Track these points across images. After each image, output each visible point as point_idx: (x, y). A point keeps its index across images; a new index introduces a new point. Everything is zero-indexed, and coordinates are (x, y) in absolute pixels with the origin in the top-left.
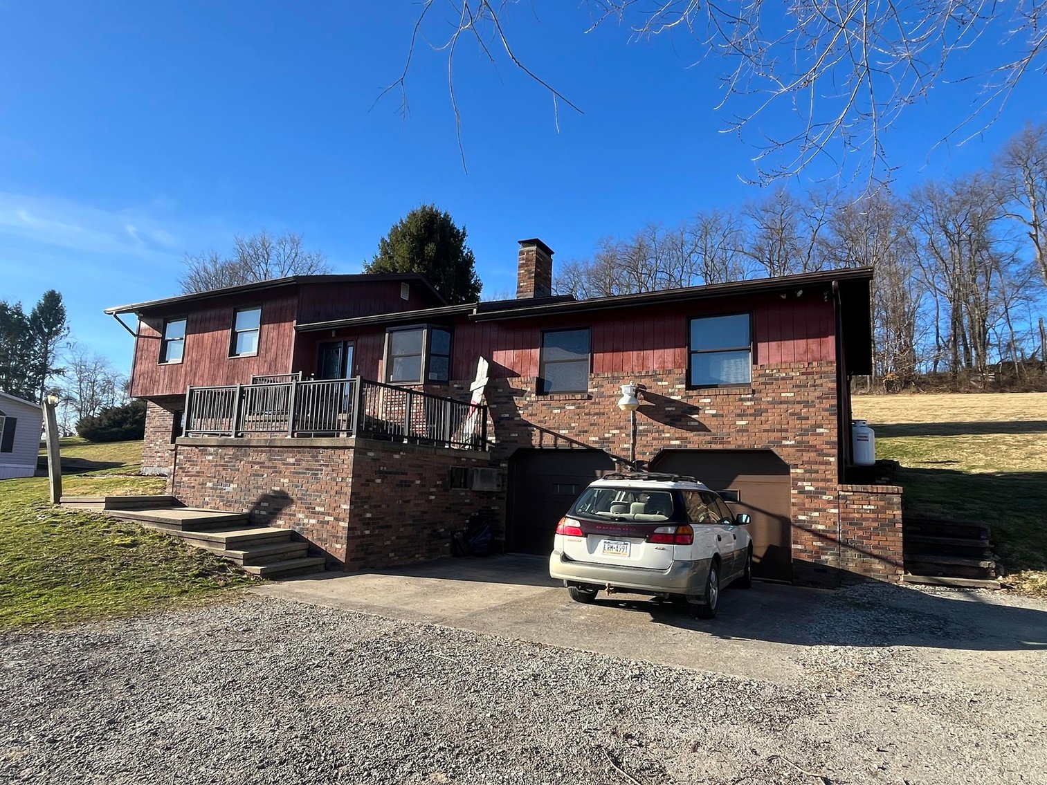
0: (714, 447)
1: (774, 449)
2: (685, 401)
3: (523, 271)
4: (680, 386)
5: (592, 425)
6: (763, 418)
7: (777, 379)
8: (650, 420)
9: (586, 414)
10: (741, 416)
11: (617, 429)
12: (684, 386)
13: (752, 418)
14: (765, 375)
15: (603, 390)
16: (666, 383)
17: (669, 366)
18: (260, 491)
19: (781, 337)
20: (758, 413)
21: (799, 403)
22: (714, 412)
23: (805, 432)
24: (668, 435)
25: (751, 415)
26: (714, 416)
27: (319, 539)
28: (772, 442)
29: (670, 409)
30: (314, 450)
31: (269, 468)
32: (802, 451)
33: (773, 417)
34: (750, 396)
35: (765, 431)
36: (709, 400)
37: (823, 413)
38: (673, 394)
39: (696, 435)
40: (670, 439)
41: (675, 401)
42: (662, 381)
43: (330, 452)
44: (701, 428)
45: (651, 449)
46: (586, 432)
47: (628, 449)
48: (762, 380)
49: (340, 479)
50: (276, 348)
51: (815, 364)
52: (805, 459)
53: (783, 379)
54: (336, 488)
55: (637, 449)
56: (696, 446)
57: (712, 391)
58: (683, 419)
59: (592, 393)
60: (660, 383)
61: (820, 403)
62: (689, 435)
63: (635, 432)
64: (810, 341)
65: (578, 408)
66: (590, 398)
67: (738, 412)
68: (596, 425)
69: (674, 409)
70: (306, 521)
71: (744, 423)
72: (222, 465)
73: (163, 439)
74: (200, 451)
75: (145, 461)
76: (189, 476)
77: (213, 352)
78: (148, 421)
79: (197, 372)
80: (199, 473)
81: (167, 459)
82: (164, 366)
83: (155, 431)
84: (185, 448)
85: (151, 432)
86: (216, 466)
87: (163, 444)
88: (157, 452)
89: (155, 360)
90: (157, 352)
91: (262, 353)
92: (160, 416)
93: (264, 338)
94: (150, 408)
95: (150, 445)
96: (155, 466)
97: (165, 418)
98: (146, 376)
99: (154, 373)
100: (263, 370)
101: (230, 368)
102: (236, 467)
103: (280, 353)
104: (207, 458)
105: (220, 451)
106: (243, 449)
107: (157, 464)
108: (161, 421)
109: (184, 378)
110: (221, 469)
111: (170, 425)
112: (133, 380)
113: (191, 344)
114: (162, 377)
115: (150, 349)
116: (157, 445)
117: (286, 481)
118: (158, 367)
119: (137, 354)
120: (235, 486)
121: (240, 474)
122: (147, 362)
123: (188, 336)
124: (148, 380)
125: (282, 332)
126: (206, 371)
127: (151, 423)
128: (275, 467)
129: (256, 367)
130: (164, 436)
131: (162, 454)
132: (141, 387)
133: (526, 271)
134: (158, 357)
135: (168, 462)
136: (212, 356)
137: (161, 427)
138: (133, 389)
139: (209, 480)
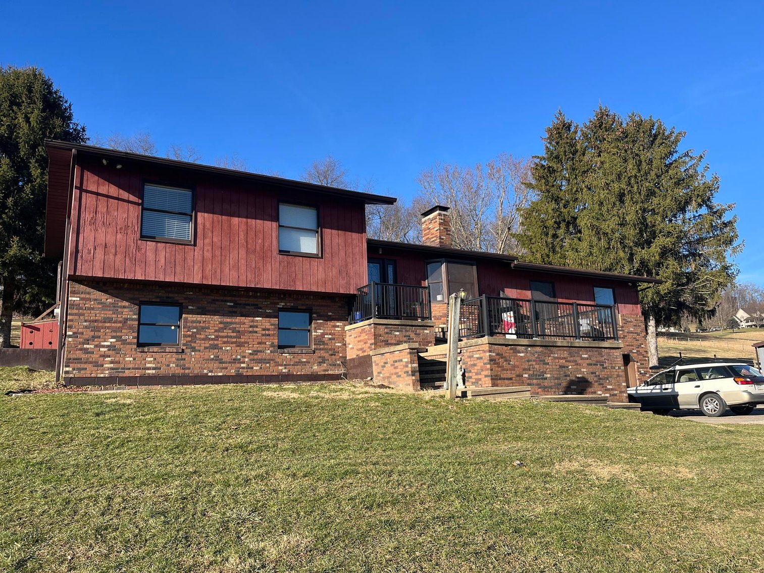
1: (631, 354)
6: (626, 340)
7: (628, 322)
14: (623, 319)
18: (568, 378)
19: (624, 303)
21: (636, 333)
23: (638, 347)
25: (623, 338)
28: (630, 351)
30: (599, 349)
31: (571, 361)
32: (639, 355)
33: (629, 339)
35: (627, 345)
49: (618, 368)
50: (344, 255)
51: (638, 316)
53: (630, 322)
54: (617, 373)
64: (633, 305)
72: (534, 361)
73: (118, 338)
74: (511, 349)
75: (74, 369)
76: (504, 370)
77: (250, 241)
78: (75, 311)
79: (225, 261)
80: (514, 366)
81: (131, 366)
82: (154, 243)
83: (96, 327)
84: (496, 346)
85: (86, 327)
86: (528, 361)
87: (118, 345)
88: (104, 356)
89: (129, 232)
90: (135, 221)
91: (327, 255)
92: (105, 306)
93: (327, 242)
94: (77, 293)
95: (85, 346)
96: (102, 375)
97: (119, 310)
98: (113, 251)
99: (132, 248)
100: (331, 274)
101: (282, 264)
102: (546, 361)
103: (350, 260)
104: (519, 355)
105: (529, 349)
106: (549, 348)
107: (107, 372)
108: (109, 314)
109: (200, 264)
110: (534, 363)
111: (132, 320)
112: (77, 251)
113: (208, 225)
114: (150, 256)
115: (116, 214)
116: (103, 346)
117: (585, 370)
118: (139, 242)
119: (82, 215)
120: (549, 376)
121: (551, 367)
122: (110, 230)
123: (199, 214)
124: (119, 256)
125: (350, 241)
126: (243, 262)
127: (83, 315)
128: (576, 361)
129: (321, 269)
130: (118, 334)
131: (117, 359)
132: (102, 264)
133: (444, 228)
134: (137, 228)
135: (133, 369)
136: (249, 246)
137: (109, 322)
138: (79, 265)
139: (524, 372)
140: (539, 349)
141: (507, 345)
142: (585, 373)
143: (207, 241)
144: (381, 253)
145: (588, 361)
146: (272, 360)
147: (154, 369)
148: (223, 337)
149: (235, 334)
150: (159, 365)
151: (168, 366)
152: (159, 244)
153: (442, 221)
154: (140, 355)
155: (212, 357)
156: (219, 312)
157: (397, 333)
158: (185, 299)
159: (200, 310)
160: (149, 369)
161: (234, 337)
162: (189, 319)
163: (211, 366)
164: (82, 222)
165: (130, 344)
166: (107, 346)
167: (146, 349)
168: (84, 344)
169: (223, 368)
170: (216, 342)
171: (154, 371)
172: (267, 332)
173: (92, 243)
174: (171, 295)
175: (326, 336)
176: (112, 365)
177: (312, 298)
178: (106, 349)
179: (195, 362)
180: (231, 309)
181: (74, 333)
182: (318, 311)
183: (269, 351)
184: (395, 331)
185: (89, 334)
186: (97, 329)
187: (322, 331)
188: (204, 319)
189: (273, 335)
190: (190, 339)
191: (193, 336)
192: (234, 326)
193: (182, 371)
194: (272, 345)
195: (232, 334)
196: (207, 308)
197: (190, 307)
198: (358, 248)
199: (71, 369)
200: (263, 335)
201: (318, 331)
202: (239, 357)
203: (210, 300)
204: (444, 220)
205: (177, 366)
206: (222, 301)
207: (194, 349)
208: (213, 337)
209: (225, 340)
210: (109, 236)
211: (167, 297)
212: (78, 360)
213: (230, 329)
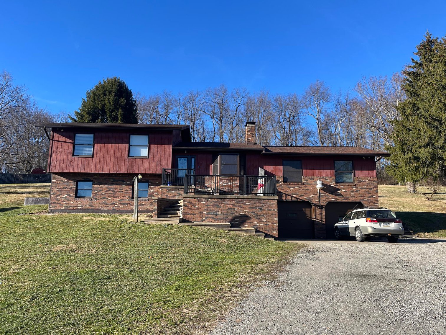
0: (345, 201)
1: (362, 202)
2: (335, 187)
3: (249, 134)
4: (334, 182)
5: (305, 193)
6: (358, 193)
7: (362, 182)
8: (324, 192)
9: (303, 190)
10: (352, 192)
11: (314, 195)
12: (335, 182)
13: (356, 193)
14: (358, 180)
15: (308, 182)
16: (329, 181)
17: (329, 175)
18: (234, 215)
19: (362, 170)
20: (357, 191)
21: (368, 189)
22: (344, 190)
23: (370, 197)
24: (331, 197)
26: (344, 191)
27: (265, 231)
28: (362, 200)
29: (331, 189)
30: (259, 200)
31: (237, 206)
32: (369, 202)
33: (361, 192)
34: (355, 186)
35: (359, 196)
36: (343, 187)
37: (374, 192)
38: (331, 184)
39: (339, 197)
40: (331, 198)
41: (332, 186)
42: (328, 180)
43: (266, 201)
44: (341, 195)
45: (326, 202)
46: (303, 196)
47: (318, 202)
48: (358, 181)
49: (272, 210)
50: (160, 156)
51: (372, 178)
52: (370, 205)
53: (363, 182)
54: (271, 213)
55: (321, 202)
56: (340, 201)
57: (344, 184)
58: (335, 192)
59: (304, 183)
60: (327, 181)
61: (374, 189)
62: (337, 197)
63: (320, 196)
64: (369, 171)
65: (299, 187)
66: (304, 184)
67: (351, 191)
68: (306, 193)
69: (332, 189)
70: (258, 224)
71: (353, 194)
72: (211, 206)
73: (68, 195)
74: (197, 200)
75: (53, 206)
76: (192, 210)
77: (116, 154)
78: (54, 185)
79: (105, 163)
80: (198, 208)
81: (72, 205)
82: (77, 158)
83: (61, 190)
84: (188, 199)
85: (57, 191)
86: (208, 206)
87: (68, 197)
88: (63, 201)
89: (69, 154)
90: (71, 150)
91: (151, 156)
92: (64, 183)
93: (152, 150)
94: (55, 178)
95: (57, 198)
96: (62, 209)
97: (69, 184)
98: (63, 162)
99: (69, 161)
100: (152, 165)
101: (129, 162)
102: (220, 206)
103: (163, 158)
104: (202, 202)
105: (209, 200)
106: (222, 199)
107: (64, 207)
108: (66, 186)
109: (95, 165)
110: (211, 207)
111: (74, 188)
112: (50, 163)
113: (99, 149)
114: (76, 163)
115: (64, 148)
116: (63, 198)
117: (246, 211)
118: (72, 158)
119: (53, 150)
120: (220, 213)
121: (222, 209)
122: (62, 154)
123: (95, 144)
124: (64, 164)
125: (163, 149)
126: (112, 163)
127: (57, 186)
128: (241, 206)
129: (147, 163)
130: (69, 193)
131: (68, 203)
132: (58, 167)
133: (251, 134)
134: (71, 153)
135: (73, 206)
136: (115, 156)
137: (65, 189)
138: (51, 168)
139: (204, 211)
140: (216, 200)
141: (194, 198)
142: (246, 212)
143: (98, 155)
144: (186, 152)
145: (249, 206)
146: (129, 203)
147: (81, 206)
148: (108, 194)
149: (113, 193)
150: (82, 205)
151: (86, 205)
152: (79, 158)
153: (250, 130)
154: (76, 201)
155: (103, 202)
156: (107, 184)
157: (174, 192)
158: (94, 179)
159: (99, 183)
160: (79, 206)
161: (113, 194)
162: (95, 187)
163: (102, 205)
164: (52, 152)
165: (73, 197)
166: (65, 198)
167: (78, 199)
168: (56, 197)
169: (107, 207)
170: (105, 196)
171: (80, 208)
172: (127, 192)
173: (55, 160)
174: (88, 177)
175: (154, 193)
176: (66, 205)
177: (149, 176)
178: (64, 199)
179: (96, 204)
180: (112, 182)
181: (53, 193)
182: (152, 182)
183: (127, 200)
184: (172, 191)
185: (58, 193)
186: (61, 191)
187: (153, 191)
188: (101, 187)
189: (130, 193)
190: (94, 195)
191: (96, 193)
192: (113, 189)
193: (91, 208)
194: (129, 197)
195: (112, 193)
196: (102, 182)
197: (95, 182)
198: (167, 152)
199: (52, 206)
200: (125, 193)
201: (151, 191)
202: (114, 202)
203: (103, 179)
204: (251, 129)
205: (89, 205)
206: (108, 179)
207: (96, 199)
208: (104, 194)
209: (109, 195)
210: (61, 157)
211: (87, 178)
212: (54, 203)
213: (111, 190)
